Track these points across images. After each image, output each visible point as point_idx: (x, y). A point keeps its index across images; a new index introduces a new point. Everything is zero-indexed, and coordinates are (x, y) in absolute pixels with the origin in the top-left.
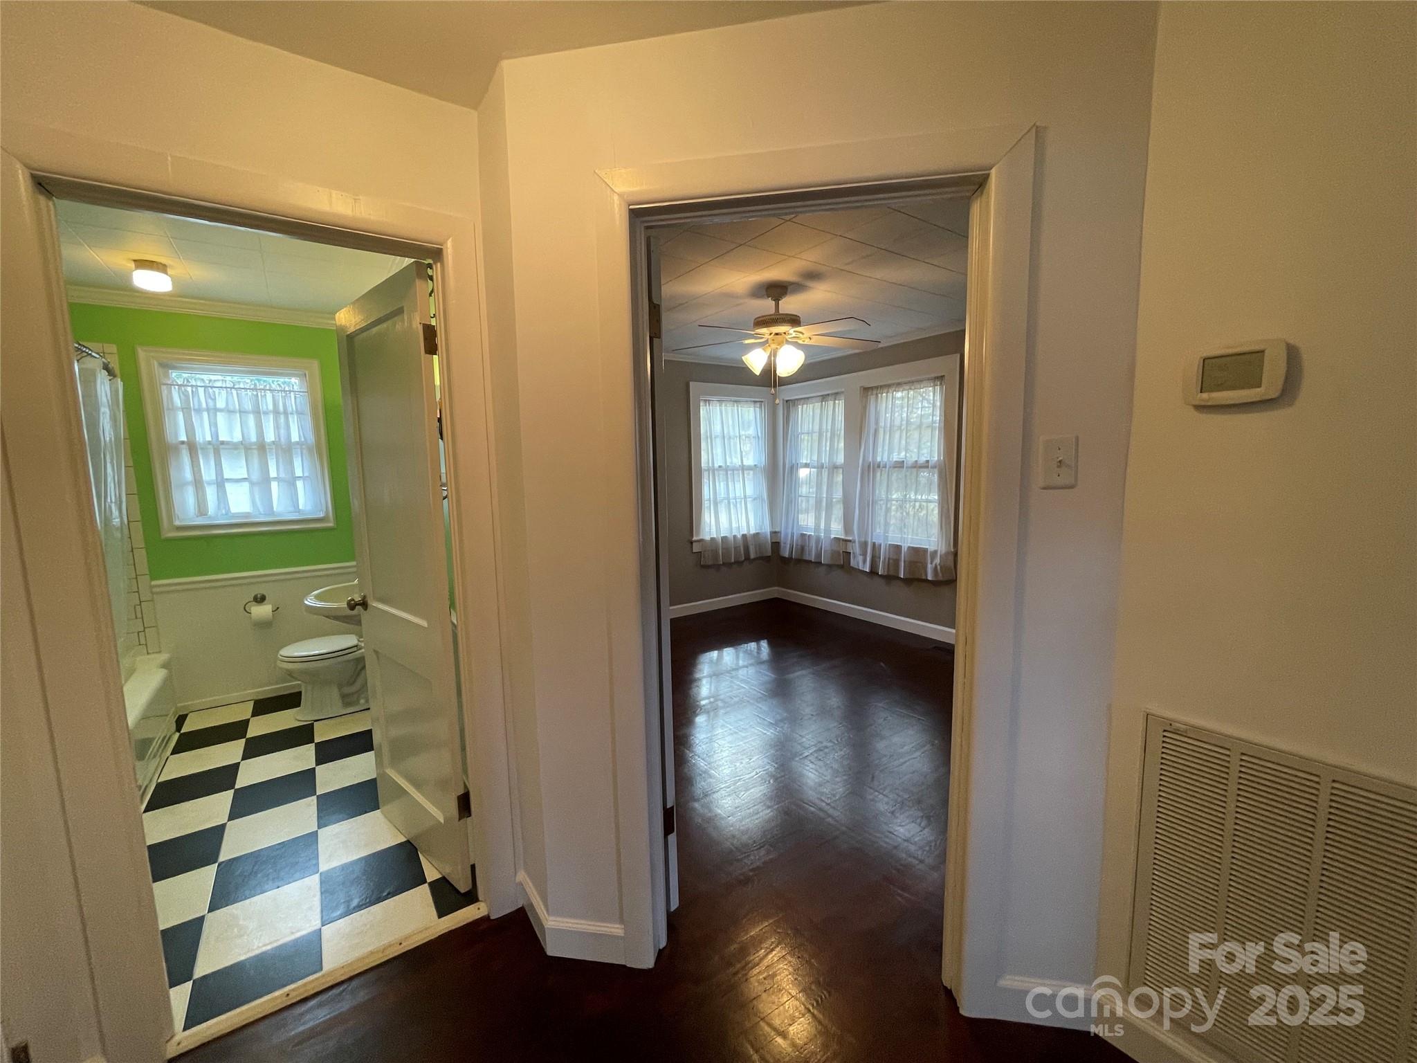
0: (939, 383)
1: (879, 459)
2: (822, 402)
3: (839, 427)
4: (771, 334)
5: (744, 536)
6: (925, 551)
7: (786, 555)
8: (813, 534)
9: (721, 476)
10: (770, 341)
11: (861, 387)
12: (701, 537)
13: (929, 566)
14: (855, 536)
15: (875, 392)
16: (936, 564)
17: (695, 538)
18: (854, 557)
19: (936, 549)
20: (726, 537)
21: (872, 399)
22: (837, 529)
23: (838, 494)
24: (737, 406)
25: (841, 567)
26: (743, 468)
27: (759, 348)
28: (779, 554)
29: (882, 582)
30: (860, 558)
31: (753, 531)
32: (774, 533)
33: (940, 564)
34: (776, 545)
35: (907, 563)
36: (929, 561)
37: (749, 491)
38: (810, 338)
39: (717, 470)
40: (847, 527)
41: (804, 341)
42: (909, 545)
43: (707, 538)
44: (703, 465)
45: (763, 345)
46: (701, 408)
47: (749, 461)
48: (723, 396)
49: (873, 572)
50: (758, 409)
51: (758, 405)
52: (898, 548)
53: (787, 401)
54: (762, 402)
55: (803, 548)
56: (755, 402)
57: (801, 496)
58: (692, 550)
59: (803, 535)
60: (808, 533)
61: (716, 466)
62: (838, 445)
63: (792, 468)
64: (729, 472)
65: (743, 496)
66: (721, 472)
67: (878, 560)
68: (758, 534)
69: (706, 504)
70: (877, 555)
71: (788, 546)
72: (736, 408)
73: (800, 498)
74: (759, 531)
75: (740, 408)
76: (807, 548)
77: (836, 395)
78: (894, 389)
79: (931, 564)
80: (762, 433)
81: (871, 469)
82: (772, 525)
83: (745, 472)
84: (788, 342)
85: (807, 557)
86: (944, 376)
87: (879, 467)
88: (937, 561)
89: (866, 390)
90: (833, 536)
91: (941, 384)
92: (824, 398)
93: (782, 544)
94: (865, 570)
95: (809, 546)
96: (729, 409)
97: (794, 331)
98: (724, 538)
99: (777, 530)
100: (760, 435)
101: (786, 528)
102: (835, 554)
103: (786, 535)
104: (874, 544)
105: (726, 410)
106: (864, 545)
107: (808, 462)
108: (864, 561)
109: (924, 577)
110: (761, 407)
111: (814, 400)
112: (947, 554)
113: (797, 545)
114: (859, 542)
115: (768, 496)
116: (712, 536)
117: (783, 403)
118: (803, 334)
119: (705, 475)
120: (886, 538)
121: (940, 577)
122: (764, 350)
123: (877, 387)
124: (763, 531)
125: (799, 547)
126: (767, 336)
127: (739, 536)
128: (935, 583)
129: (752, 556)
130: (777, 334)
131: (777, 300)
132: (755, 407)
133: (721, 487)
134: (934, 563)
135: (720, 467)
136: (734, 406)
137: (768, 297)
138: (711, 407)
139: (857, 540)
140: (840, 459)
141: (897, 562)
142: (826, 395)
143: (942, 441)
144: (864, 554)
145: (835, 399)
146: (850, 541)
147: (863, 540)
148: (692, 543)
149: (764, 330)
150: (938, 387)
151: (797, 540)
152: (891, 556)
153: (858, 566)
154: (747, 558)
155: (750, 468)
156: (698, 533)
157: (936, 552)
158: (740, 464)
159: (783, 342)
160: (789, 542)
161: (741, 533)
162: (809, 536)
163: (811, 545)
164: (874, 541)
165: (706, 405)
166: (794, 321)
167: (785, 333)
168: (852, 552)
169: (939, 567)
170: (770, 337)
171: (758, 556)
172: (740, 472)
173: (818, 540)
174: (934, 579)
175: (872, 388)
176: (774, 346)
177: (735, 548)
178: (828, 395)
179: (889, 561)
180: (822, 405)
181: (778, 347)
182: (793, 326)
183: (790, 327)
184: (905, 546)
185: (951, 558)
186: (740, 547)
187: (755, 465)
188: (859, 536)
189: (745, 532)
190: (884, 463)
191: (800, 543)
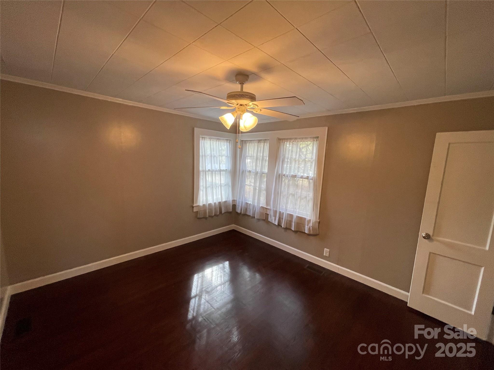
0: (315, 140)
1: (284, 173)
2: (258, 143)
3: (266, 155)
4: (237, 104)
5: (220, 203)
6: (305, 219)
7: (239, 212)
8: (251, 203)
9: (209, 174)
10: (237, 109)
11: (278, 138)
12: (198, 204)
13: (306, 226)
14: (271, 207)
15: (284, 141)
16: (310, 226)
17: (195, 205)
18: (270, 217)
19: (310, 218)
20: (211, 203)
21: (282, 144)
22: (263, 203)
23: (264, 186)
24: (219, 142)
25: (264, 220)
26: (220, 171)
27: (229, 113)
28: (236, 211)
29: (283, 230)
30: (273, 218)
31: (224, 200)
32: (234, 201)
33: (312, 227)
34: (234, 206)
35: (296, 223)
36: (306, 224)
37: (223, 182)
38: (261, 110)
39: (207, 171)
40: (268, 203)
41: (257, 112)
42: (297, 215)
43: (201, 204)
44: (201, 169)
45: (232, 111)
46: (200, 141)
47: (223, 167)
48: (212, 136)
49: (279, 225)
50: (228, 144)
51: (228, 141)
52: (291, 216)
53: (242, 141)
54: (230, 140)
55: (246, 210)
56: (227, 140)
57: (246, 185)
58: (193, 210)
59: (247, 203)
60: (249, 203)
61: (207, 169)
62: (265, 164)
63: (243, 172)
64: (213, 172)
65: (219, 184)
66: (209, 172)
67: (282, 220)
68: (226, 201)
69: (201, 188)
70: (281, 217)
71: (240, 207)
72: (218, 142)
73: (246, 186)
74: (227, 200)
75: (220, 142)
76: (248, 209)
77: (265, 140)
78: (293, 141)
79: (308, 225)
80: (230, 155)
81: (280, 177)
82: (233, 197)
83: (221, 172)
84: (248, 111)
85: (248, 214)
86: (319, 137)
87: (284, 176)
88: (311, 225)
89: (280, 140)
90: (261, 206)
91: (317, 141)
92: (259, 141)
93: (237, 207)
94: (275, 223)
95: (249, 209)
96: (215, 142)
97: (253, 104)
98: (210, 205)
99: (235, 199)
100: (229, 156)
101: (239, 199)
102: (261, 214)
103: (239, 202)
104: (280, 212)
105: (213, 143)
106: (275, 212)
107: (251, 170)
108: (275, 220)
109: (303, 231)
110: (230, 143)
111: (255, 142)
112: (316, 222)
113: (244, 207)
114: (273, 210)
115: (232, 183)
116: (204, 204)
117: (240, 141)
118: (258, 106)
119: (201, 174)
120: (286, 210)
121: (311, 233)
122: (233, 114)
123: (285, 139)
124: (229, 200)
125: (245, 208)
126: (235, 106)
127: (217, 203)
128: (309, 235)
129: (223, 212)
130: (241, 105)
131: (242, 83)
132: (227, 142)
133: (209, 179)
134: (309, 225)
135: (209, 170)
136: (217, 141)
137: (237, 81)
138: (205, 141)
139: (272, 209)
140: (266, 170)
141: (291, 221)
142: (260, 140)
143: (316, 167)
144: (275, 216)
145: (264, 143)
146: (269, 209)
147: (275, 209)
148: (193, 207)
149: (234, 101)
150: (315, 142)
151: (244, 206)
152: (288, 219)
153: (272, 221)
154: (221, 212)
155: (223, 171)
156: (196, 203)
157: (310, 220)
158: (219, 169)
159: (244, 110)
160: (240, 205)
161: (218, 201)
162: (250, 204)
163: (250, 208)
164: (280, 211)
165: (203, 140)
166: (252, 98)
167: (246, 105)
168: (269, 214)
169: (311, 228)
170: (237, 106)
171: (226, 211)
172: (219, 172)
173: (254, 206)
174: (308, 233)
175: (283, 139)
176: (239, 113)
177: (215, 209)
178: (261, 140)
179: (287, 221)
180: (258, 144)
181: (242, 113)
182: (252, 101)
183: (250, 101)
184: (295, 215)
185: (317, 224)
186: (217, 208)
187: (226, 169)
188: (273, 207)
189: (220, 201)
190: (287, 175)
191: (245, 206)
